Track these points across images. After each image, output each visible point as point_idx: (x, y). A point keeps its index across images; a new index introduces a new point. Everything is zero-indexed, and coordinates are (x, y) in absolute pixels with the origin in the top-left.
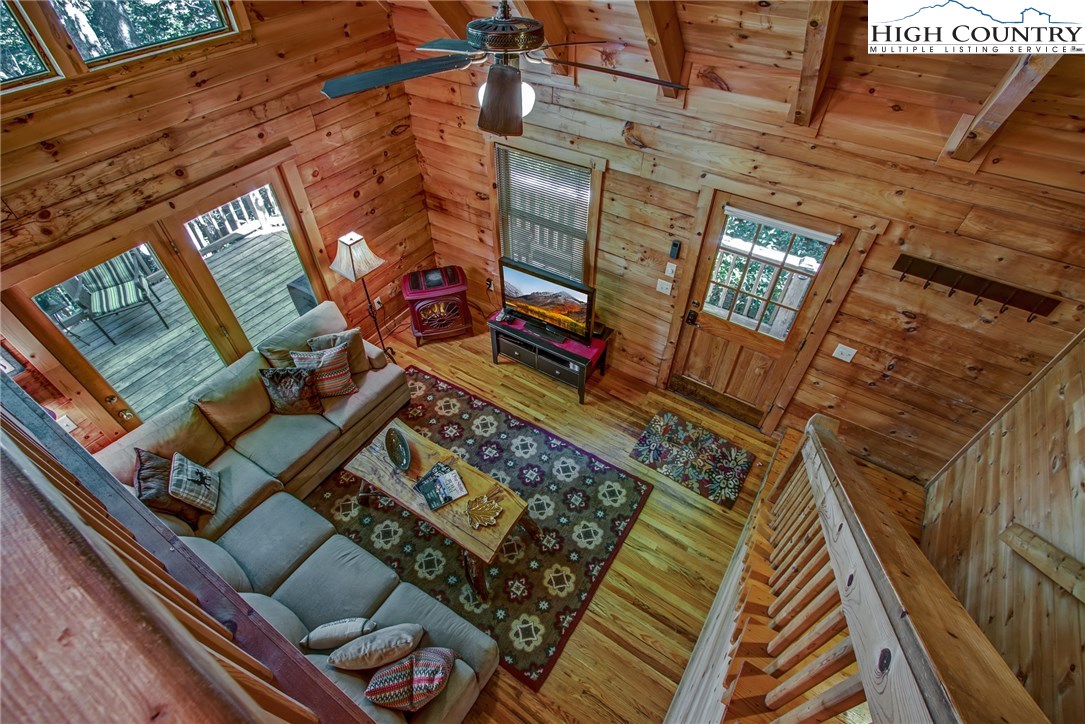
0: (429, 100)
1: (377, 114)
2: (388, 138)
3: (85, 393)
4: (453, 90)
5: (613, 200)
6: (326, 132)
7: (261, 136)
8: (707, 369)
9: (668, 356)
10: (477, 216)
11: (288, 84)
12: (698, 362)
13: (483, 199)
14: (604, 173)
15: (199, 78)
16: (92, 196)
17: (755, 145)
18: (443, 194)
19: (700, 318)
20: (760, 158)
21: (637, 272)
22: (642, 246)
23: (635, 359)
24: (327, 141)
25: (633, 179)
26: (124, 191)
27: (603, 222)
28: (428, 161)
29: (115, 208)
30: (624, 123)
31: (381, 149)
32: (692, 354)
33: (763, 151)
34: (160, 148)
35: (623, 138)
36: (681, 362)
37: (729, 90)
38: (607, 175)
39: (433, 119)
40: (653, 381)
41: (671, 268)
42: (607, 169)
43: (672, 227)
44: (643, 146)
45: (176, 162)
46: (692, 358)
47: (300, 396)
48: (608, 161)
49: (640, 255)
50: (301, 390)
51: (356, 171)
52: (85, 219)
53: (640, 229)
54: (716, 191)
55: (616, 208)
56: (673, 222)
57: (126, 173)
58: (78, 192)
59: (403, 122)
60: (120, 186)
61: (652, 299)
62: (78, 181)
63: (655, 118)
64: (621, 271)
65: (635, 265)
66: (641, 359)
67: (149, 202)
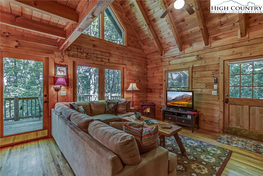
0: (152, 68)
1: (142, 69)
2: (143, 74)
3: (72, 88)
4: (157, 64)
5: (195, 74)
6: (133, 67)
7: (123, 62)
8: (238, 120)
9: (221, 117)
10: (159, 90)
11: (129, 56)
12: (233, 118)
13: (161, 85)
14: (192, 68)
15: (117, 48)
16: (95, 55)
17: (232, 47)
18: (152, 88)
19: (230, 100)
20: (234, 49)
21: (205, 91)
22: (205, 83)
23: (209, 123)
24: (132, 69)
25: (200, 67)
26: (100, 58)
27: (193, 80)
28: (149, 81)
29: (97, 59)
30: (196, 56)
31: (141, 75)
32: (230, 115)
33: (234, 48)
34: (108, 55)
35: (196, 59)
36: (227, 120)
37: (221, 39)
38: (193, 68)
39: (152, 71)
40: (217, 130)
41: (215, 86)
42: (193, 67)
43: (213, 75)
44: (202, 58)
45: (109, 58)
46: (231, 117)
47: (113, 107)
48: (193, 65)
49: (205, 86)
50: (114, 106)
51: (136, 77)
52: (92, 58)
53: (204, 79)
54: (224, 61)
55: (196, 75)
56: (213, 73)
57: (102, 55)
58: (94, 54)
59: (146, 73)
60: (99, 56)
61: (211, 98)
62: (95, 52)
63: (203, 52)
64: (200, 92)
65: (204, 89)
66: (211, 122)
67: (102, 61)
